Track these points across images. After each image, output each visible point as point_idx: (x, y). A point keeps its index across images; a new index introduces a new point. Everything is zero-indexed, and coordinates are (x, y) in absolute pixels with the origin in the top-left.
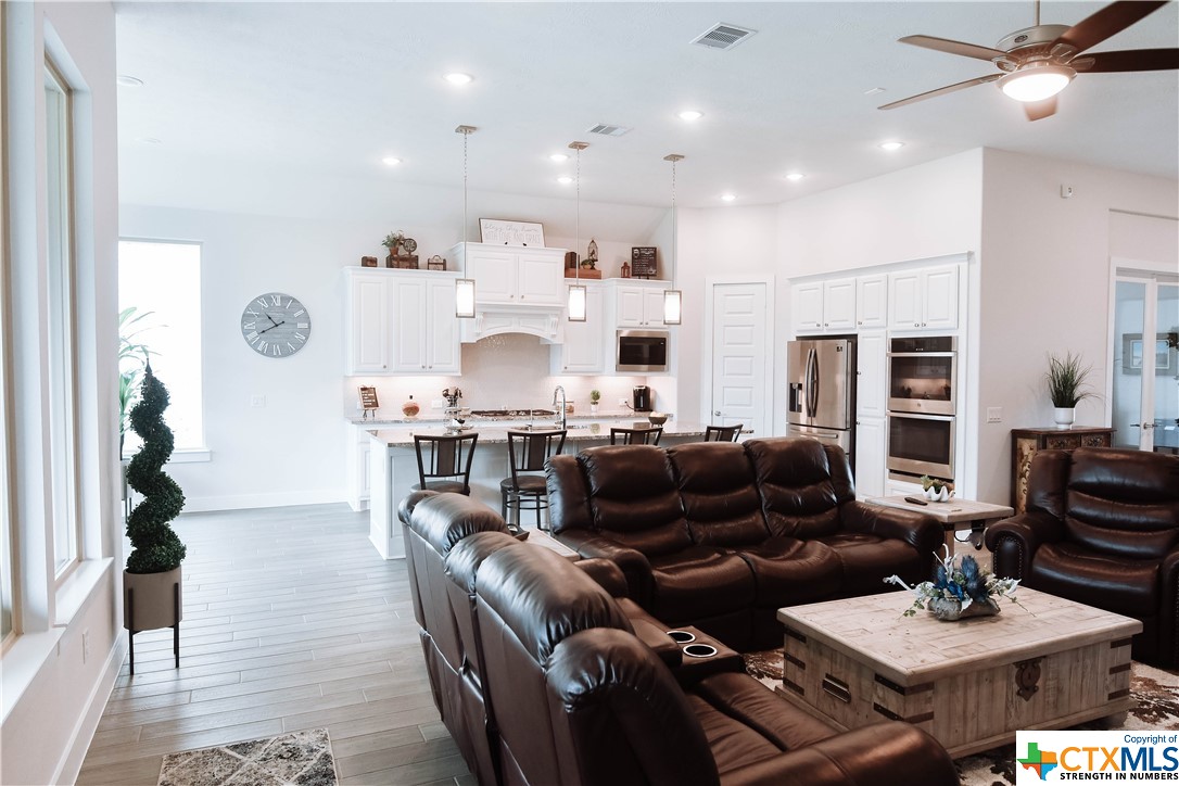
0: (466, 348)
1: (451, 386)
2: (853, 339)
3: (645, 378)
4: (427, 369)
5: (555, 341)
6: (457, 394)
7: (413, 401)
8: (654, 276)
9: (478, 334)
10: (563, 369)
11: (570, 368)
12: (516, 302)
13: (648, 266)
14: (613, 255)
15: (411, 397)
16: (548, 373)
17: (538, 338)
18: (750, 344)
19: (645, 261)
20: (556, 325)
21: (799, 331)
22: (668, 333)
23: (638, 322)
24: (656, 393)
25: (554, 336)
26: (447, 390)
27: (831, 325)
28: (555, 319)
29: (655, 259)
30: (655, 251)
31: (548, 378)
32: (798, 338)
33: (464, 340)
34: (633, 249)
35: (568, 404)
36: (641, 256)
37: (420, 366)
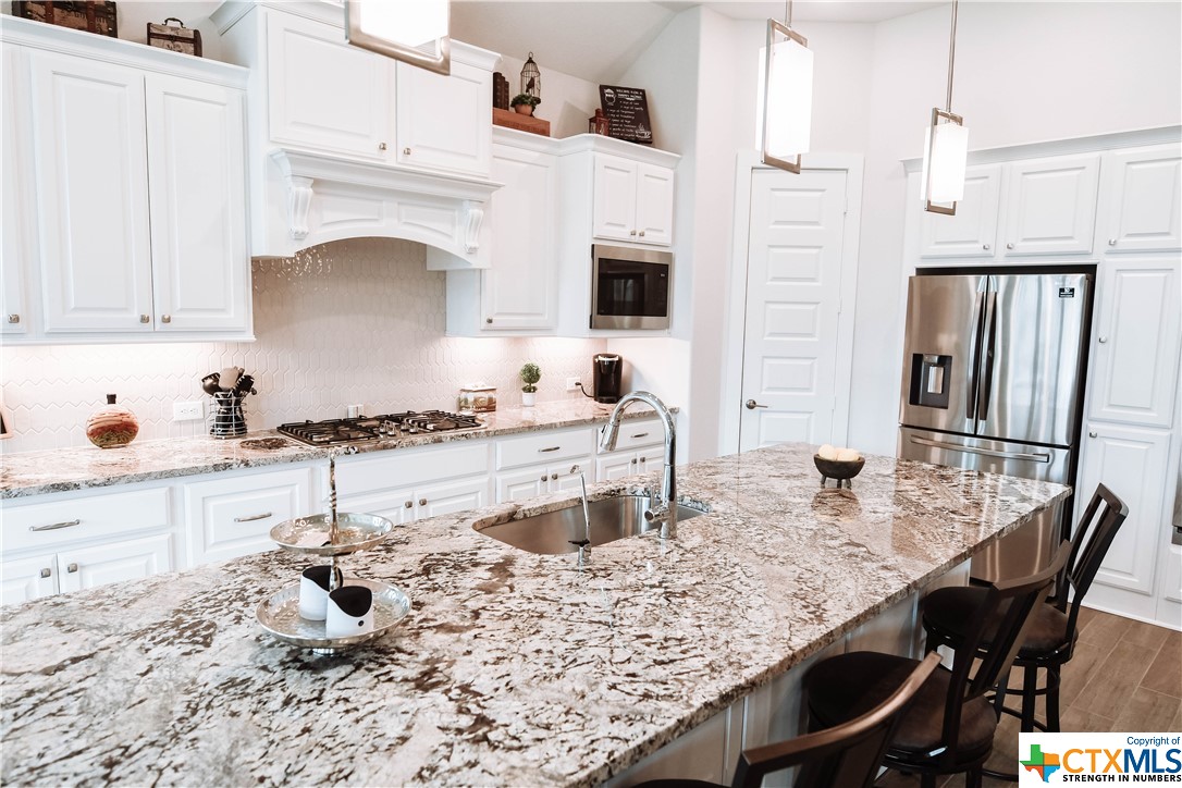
0: (267, 274)
1: (226, 365)
2: (1090, 270)
4: (153, 325)
5: (475, 262)
6: (245, 384)
7: (118, 408)
8: (648, 142)
9: (300, 236)
10: (484, 324)
11: (498, 321)
12: (391, 159)
13: (635, 122)
15: (112, 399)
16: (442, 329)
17: (417, 251)
18: (813, 280)
19: (628, 115)
20: (476, 225)
21: (924, 258)
22: (669, 255)
23: (628, 231)
25: (472, 251)
26: (215, 377)
27: (1021, 247)
28: (475, 212)
29: (646, 112)
30: (644, 96)
31: (443, 340)
32: (922, 272)
33: (262, 250)
34: (602, 88)
35: (486, 396)
36: (619, 103)
37: (136, 316)
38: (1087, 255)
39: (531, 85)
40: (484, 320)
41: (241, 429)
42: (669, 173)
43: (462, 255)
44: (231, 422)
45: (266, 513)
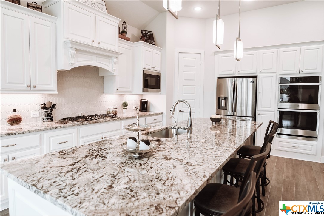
0: (61, 74)
2: (256, 77)
4: (31, 88)
5: (115, 73)
6: (53, 107)
7: (17, 113)
8: (154, 45)
9: (72, 64)
10: (116, 90)
11: (120, 90)
13: (151, 40)
14: (132, 31)
15: (15, 110)
16: (103, 93)
18: (194, 80)
19: (149, 38)
20: (115, 63)
21: (219, 75)
22: (161, 73)
25: (114, 70)
26: (44, 104)
29: (153, 37)
30: (152, 33)
31: (103, 95)
32: (219, 78)
33: (62, 67)
34: (142, 30)
35: (115, 110)
36: (146, 34)
37: (26, 85)
38: (255, 73)
39: (125, 28)
40: (116, 89)
42: (159, 53)
43: (112, 72)
45: (66, 141)
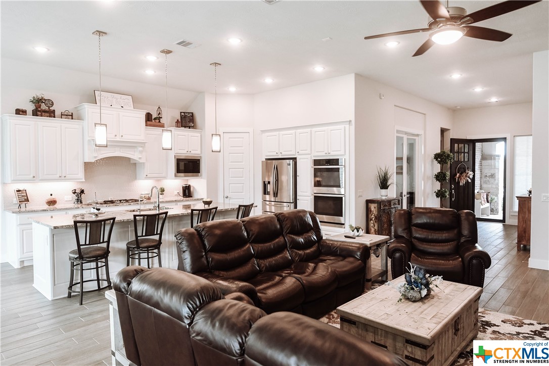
0: (87, 166)
1: (78, 187)
2: (294, 159)
3: (187, 180)
4: (63, 178)
5: (141, 161)
6: (82, 192)
7: (53, 197)
8: (193, 127)
9: (95, 157)
10: (145, 176)
11: (149, 175)
12: (118, 139)
13: (189, 122)
14: (170, 115)
15: (51, 195)
16: (136, 179)
17: (129, 159)
18: (242, 162)
19: (187, 120)
20: (141, 152)
21: (266, 156)
22: (200, 156)
23: (186, 151)
24: (194, 188)
25: (140, 158)
26: (75, 190)
27: (283, 153)
28: (141, 149)
29: (193, 119)
30: (193, 114)
31: (136, 181)
32: (266, 159)
33: (87, 160)
34: (181, 113)
35: (148, 195)
36: (185, 117)
37: (58, 176)
38: (294, 155)
39: (159, 114)
40: (145, 175)
41: (81, 202)
42: (199, 135)
43: (137, 159)
44: (79, 201)
